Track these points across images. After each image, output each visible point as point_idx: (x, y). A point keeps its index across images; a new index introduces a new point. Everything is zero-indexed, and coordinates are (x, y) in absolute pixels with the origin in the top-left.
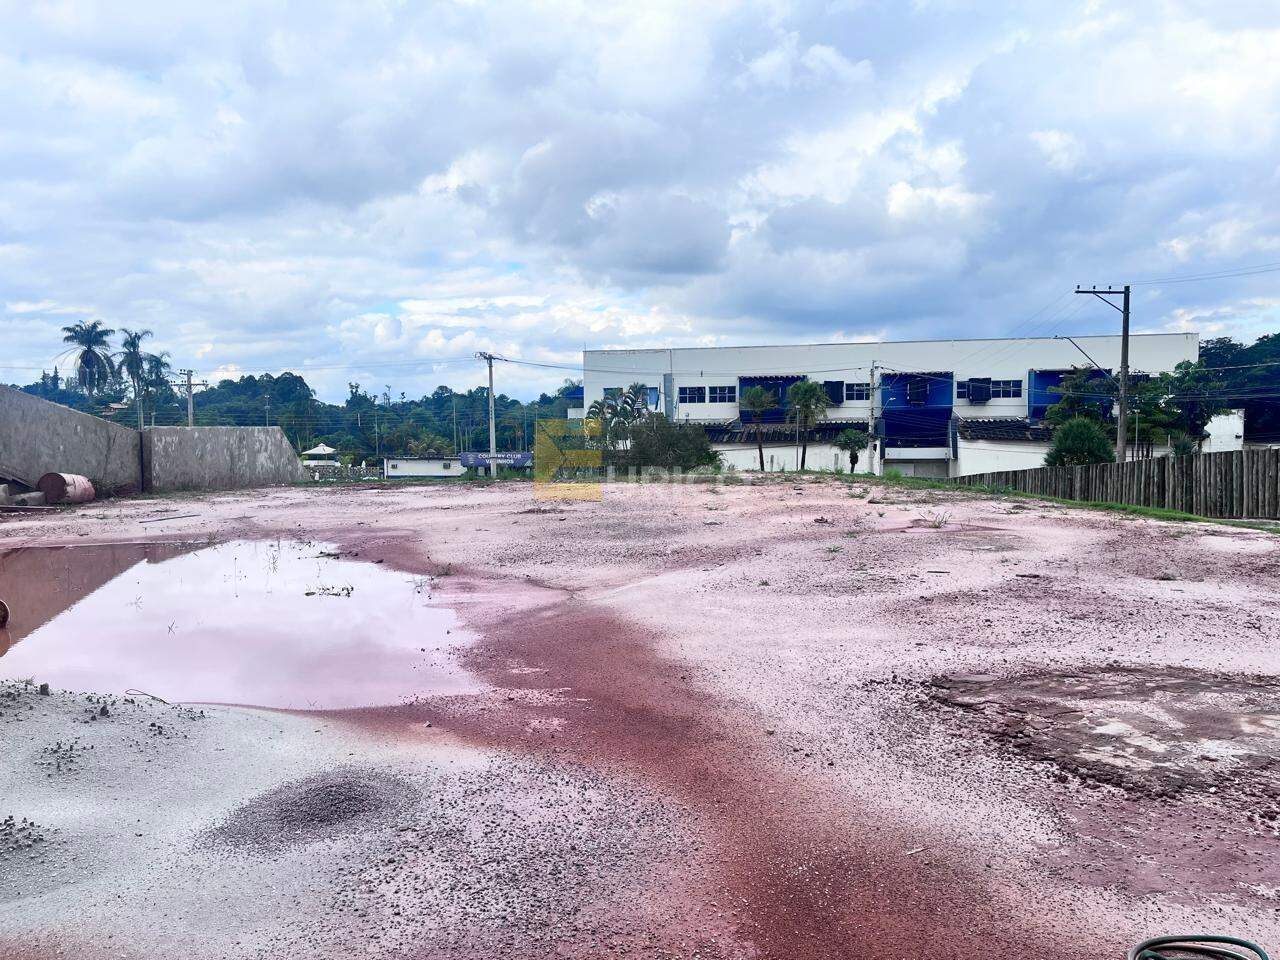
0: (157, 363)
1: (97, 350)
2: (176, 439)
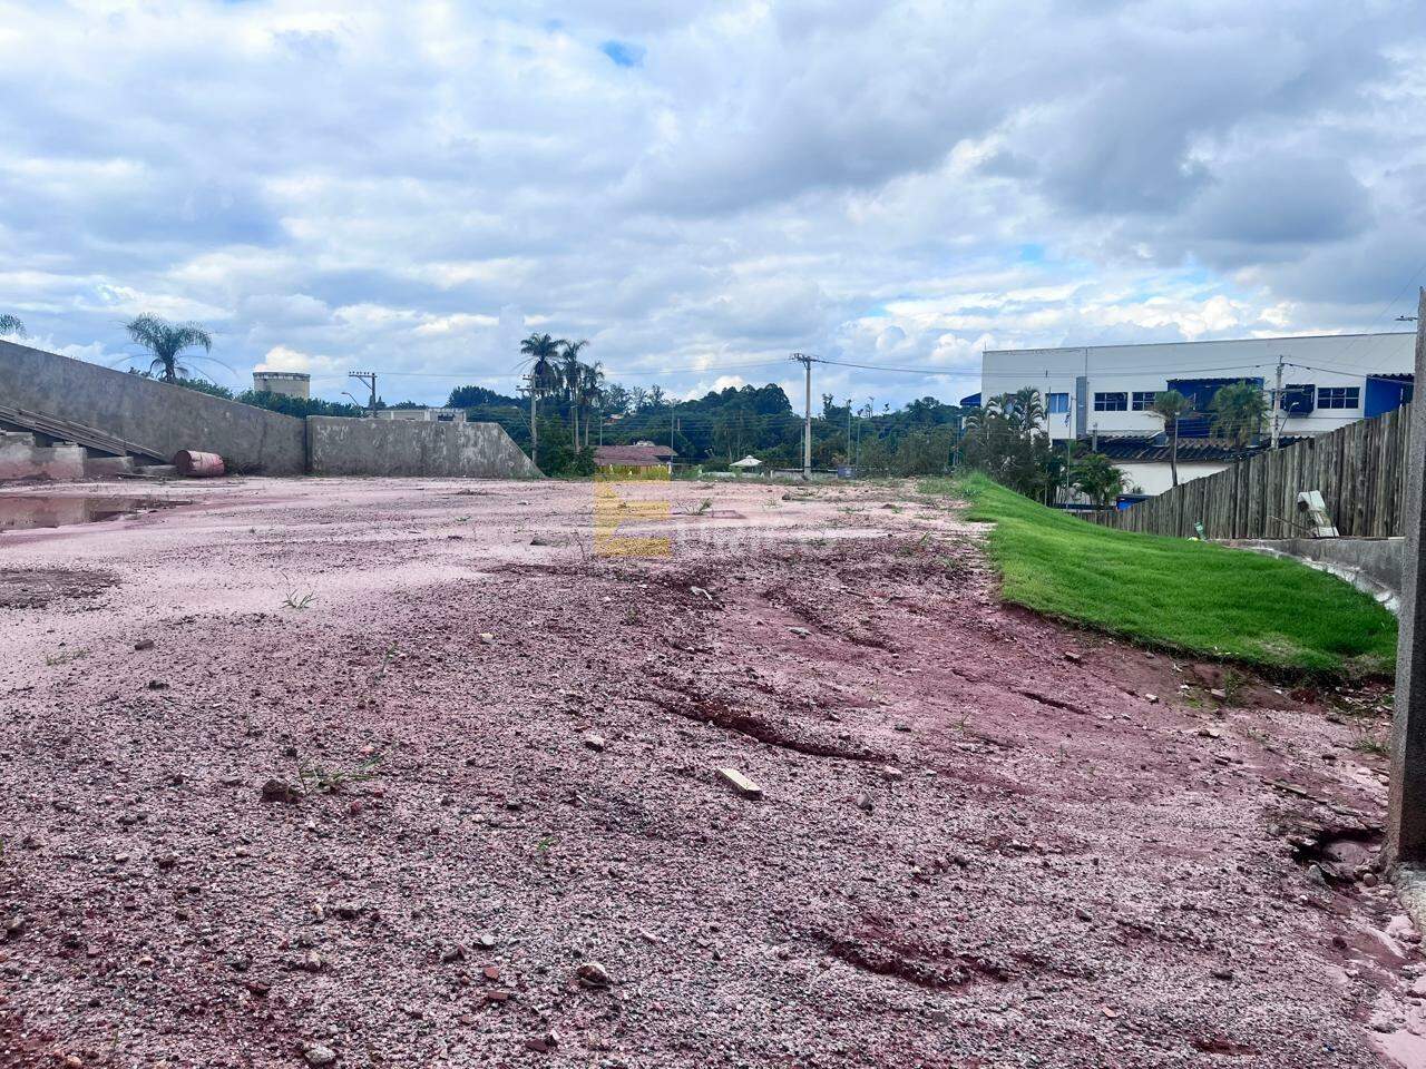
0: (591, 373)
1: (550, 361)
2: (345, 428)
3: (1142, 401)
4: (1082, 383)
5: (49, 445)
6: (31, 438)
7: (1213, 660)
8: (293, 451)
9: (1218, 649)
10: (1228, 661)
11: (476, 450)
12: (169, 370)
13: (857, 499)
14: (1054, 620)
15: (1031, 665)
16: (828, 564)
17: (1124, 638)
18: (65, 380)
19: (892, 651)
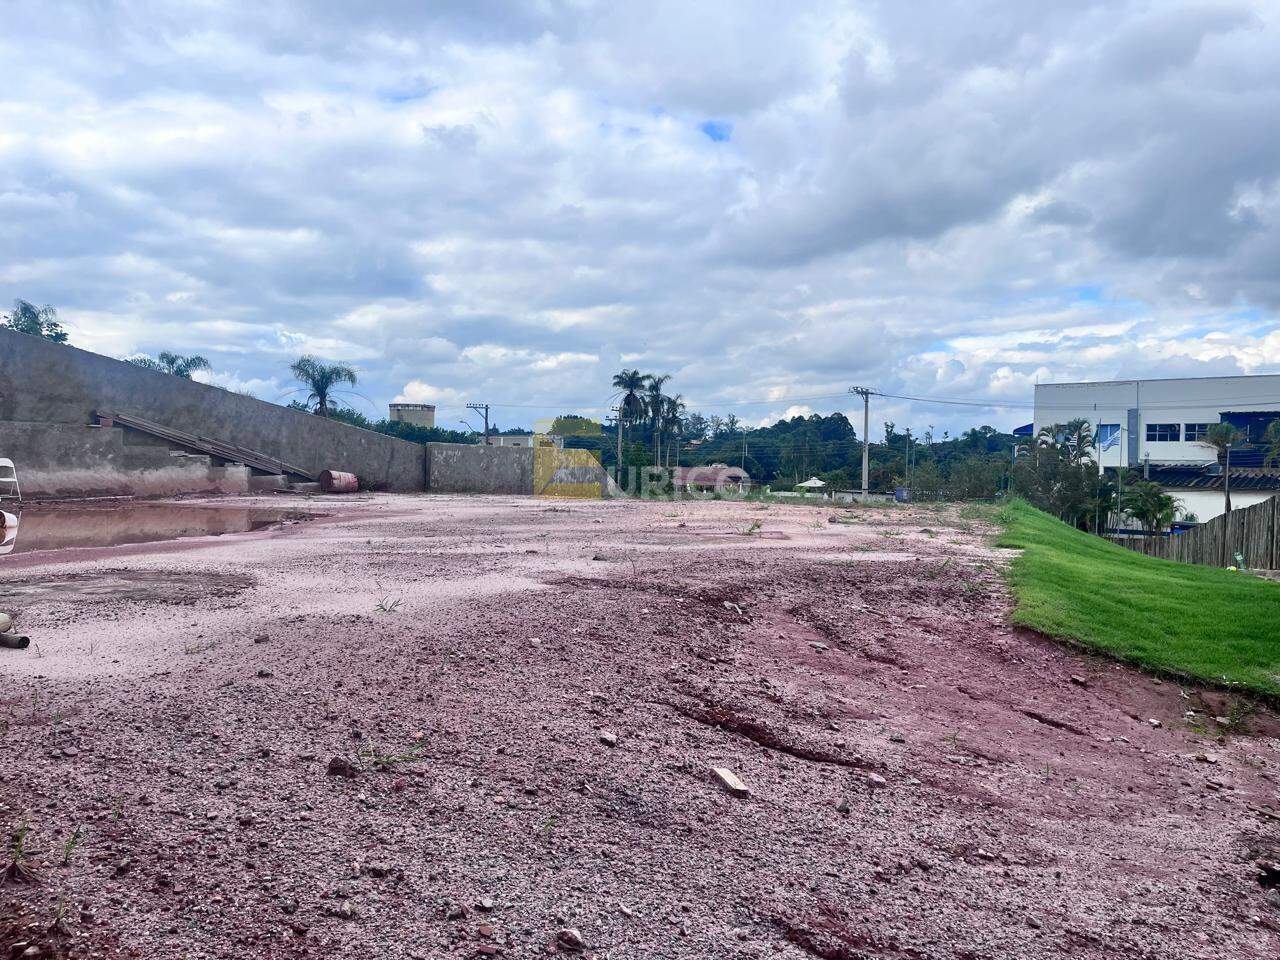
0: (673, 405)
1: (638, 394)
2: (458, 453)
3: (1195, 432)
4: (1133, 415)
5: (222, 465)
6: (208, 459)
7: (1221, 688)
8: (414, 471)
9: (1226, 679)
10: (1235, 690)
11: (568, 472)
12: (322, 402)
13: (899, 523)
14: (1063, 644)
15: (1036, 685)
16: (854, 584)
17: (1133, 664)
18: (237, 412)
19: (902, 668)
